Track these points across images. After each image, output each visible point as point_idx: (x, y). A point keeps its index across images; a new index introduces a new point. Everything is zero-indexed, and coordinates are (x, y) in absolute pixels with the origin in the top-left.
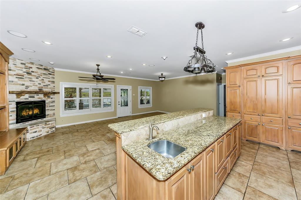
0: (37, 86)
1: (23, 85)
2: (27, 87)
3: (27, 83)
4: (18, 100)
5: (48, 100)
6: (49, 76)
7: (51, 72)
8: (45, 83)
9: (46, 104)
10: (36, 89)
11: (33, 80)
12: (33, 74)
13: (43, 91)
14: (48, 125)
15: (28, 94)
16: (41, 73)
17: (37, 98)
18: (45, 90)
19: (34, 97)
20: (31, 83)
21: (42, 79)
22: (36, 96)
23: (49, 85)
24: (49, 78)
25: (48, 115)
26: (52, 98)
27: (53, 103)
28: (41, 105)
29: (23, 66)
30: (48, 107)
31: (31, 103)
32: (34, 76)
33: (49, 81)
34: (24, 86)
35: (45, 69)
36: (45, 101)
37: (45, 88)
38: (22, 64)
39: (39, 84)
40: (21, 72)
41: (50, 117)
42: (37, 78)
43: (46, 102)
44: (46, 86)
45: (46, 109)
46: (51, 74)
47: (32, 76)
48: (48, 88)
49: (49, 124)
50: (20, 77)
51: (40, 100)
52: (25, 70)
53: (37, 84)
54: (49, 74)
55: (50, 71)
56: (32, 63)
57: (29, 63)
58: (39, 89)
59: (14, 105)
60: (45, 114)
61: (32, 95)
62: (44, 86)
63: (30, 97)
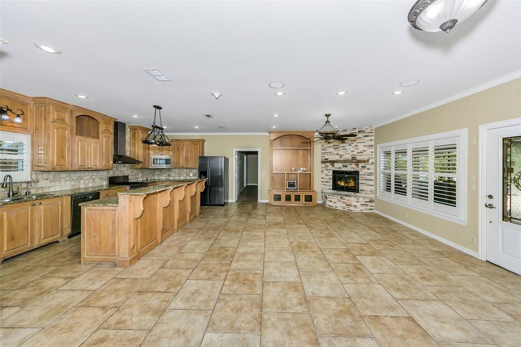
0: (349, 154)
1: (338, 154)
2: (341, 156)
3: (341, 153)
4: (334, 169)
5: (362, 171)
6: (364, 139)
7: (367, 133)
8: (358, 149)
9: (360, 176)
10: (349, 157)
11: (346, 148)
13: (357, 159)
15: (341, 164)
17: (351, 168)
18: (359, 158)
19: (346, 166)
20: (343, 152)
21: (356, 146)
22: (349, 165)
23: (365, 151)
24: (364, 142)
25: (363, 190)
26: (368, 169)
27: (369, 175)
28: (355, 175)
30: (362, 180)
31: (343, 172)
32: (347, 143)
33: (365, 146)
34: (338, 156)
35: (359, 132)
36: (358, 172)
37: (358, 156)
39: (352, 151)
41: (365, 193)
42: (350, 145)
43: (360, 173)
44: (361, 153)
45: (360, 182)
46: (368, 136)
48: (362, 155)
50: (336, 147)
51: (353, 170)
53: (349, 152)
54: (365, 136)
55: (365, 133)
58: (352, 158)
59: (331, 173)
60: (358, 189)
61: (345, 164)
62: (358, 153)
63: (343, 166)
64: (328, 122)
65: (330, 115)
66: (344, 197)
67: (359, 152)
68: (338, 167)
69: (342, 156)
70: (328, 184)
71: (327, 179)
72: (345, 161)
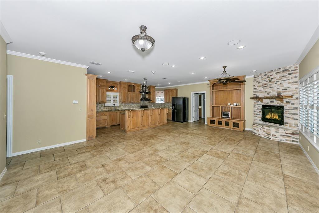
1: (266, 92)
2: (268, 93)
3: (268, 90)
4: (262, 104)
5: (286, 106)
6: (288, 77)
7: (291, 71)
8: (283, 86)
9: (284, 110)
10: (275, 94)
12: (272, 80)
13: (282, 95)
15: (269, 99)
16: (280, 77)
17: (276, 103)
19: (273, 102)
20: (270, 90)
21: (281, 83)
22: (275, 101)
23: (289, 87)
24: (288, 80)
25: (287, 123)
26: (293, 104)
27: (294, 110)
28: (280, 109)
29: (266, 77)
30: (287, 114)
32: (273, 82)
33: (289, 83)
34: (266, 93)
35: (284, 71)
36: (283, 106)
37: (283, 92)
38: (265, 75)
39: (277, 89)
40: (265, 82)
41: (291, 126)
42: (275, 84)
43: (285, 107)
44: (285, 89)
45: (284, 115)
46: (292, 74)
47: (271, 83)
48: (286, 92)
50: (264, 86)
51: (278, 105)
52: (267, 79)
53: (275, 89)
54: (289, 74)
55: (289, 71)
56: (271, 71)
57: (270, 73)
58: (278, 94)
59: (261, 108)
60: (283, 121)
61: (272, 100)
62: (283, 90)
63: (271, 102)
64: (225, 71)
65: (226, 67)
66: (265, 127)
67: (284, 88)
68: (267, 102)
69: (269, 93)
70: (259, 116)
71: (258, 112)
72: (272, 98)
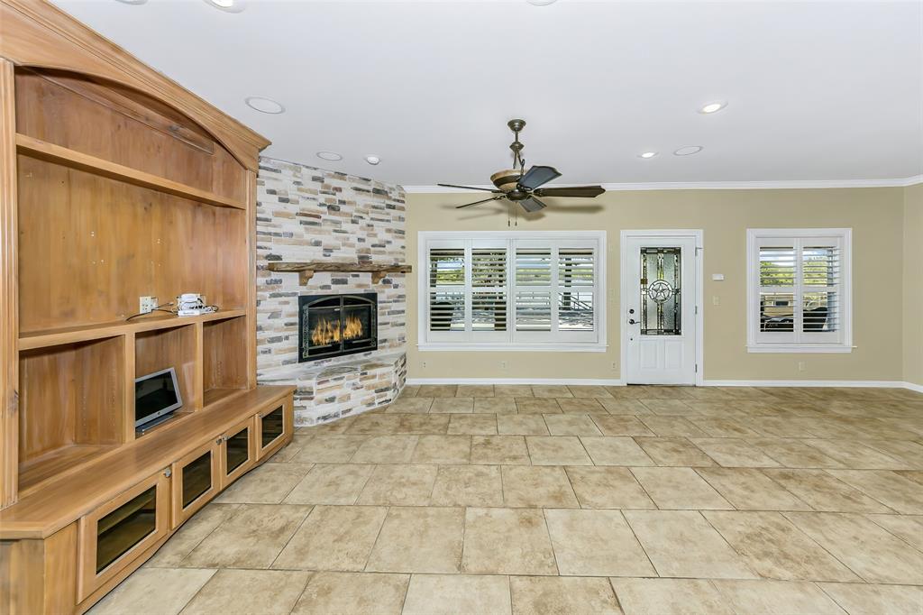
0: (352, 246)
1: (317, 244)
2: (328, 250)
3: (329, 239)
4: (304, 291)
5: (383, 292)
6: (388, 214)
7: (395, 200)
8: (375, 235)
9: (379, 305)
10: (348, 255)
11: (345, 227)
12: (343, 208)
13: (371, 262)
14: (368, 378)
15: (329, 274)
16: (366, 206)
17: (356, 285)
18: (376, 259)
19: (344, 282)
20: (337, 238)
21: (369, 226)
22: (350, 279)
23: (389, 242)
24: (388, 221)
25: (385, 341)
26: (396, 286)
27: (399, 301)
28: (364, 308)
29: (318, 186)
30: (383, 314)
31: (334, 301)
32: (346, 214)
33: (389, 231)
34: (321, 248)
35: (377, 192)
36: (376, 294)
37: (375, 253)
38: (315, 179)
39: (360, 240)
40: (312, 206)
41: (390, 347)
42: (353, 222)
43: (380, 297)
44: (380, 246)
45: (380, 319)
46: (394, 208)
47: (340, 215)
48: (383, 253)
49: (374, 377)
50: (310, 219)
51: (362, 291)
52: (322, 198)
53: (353, 239)
54: (390, 207)
55: (390, 198)
56: (342, 176)
57: (333, 177)
58: (360, 258)
59: (294, 307)
61: (340, 276)
62: (373, 246)
63: (336, 282)
67: (377, 242)
68: (320, 284)
69: (331, 251)
70: (284, 344)
71: (277, 329)
72: (339, 268)
